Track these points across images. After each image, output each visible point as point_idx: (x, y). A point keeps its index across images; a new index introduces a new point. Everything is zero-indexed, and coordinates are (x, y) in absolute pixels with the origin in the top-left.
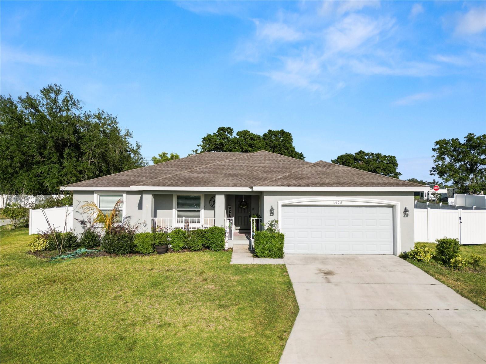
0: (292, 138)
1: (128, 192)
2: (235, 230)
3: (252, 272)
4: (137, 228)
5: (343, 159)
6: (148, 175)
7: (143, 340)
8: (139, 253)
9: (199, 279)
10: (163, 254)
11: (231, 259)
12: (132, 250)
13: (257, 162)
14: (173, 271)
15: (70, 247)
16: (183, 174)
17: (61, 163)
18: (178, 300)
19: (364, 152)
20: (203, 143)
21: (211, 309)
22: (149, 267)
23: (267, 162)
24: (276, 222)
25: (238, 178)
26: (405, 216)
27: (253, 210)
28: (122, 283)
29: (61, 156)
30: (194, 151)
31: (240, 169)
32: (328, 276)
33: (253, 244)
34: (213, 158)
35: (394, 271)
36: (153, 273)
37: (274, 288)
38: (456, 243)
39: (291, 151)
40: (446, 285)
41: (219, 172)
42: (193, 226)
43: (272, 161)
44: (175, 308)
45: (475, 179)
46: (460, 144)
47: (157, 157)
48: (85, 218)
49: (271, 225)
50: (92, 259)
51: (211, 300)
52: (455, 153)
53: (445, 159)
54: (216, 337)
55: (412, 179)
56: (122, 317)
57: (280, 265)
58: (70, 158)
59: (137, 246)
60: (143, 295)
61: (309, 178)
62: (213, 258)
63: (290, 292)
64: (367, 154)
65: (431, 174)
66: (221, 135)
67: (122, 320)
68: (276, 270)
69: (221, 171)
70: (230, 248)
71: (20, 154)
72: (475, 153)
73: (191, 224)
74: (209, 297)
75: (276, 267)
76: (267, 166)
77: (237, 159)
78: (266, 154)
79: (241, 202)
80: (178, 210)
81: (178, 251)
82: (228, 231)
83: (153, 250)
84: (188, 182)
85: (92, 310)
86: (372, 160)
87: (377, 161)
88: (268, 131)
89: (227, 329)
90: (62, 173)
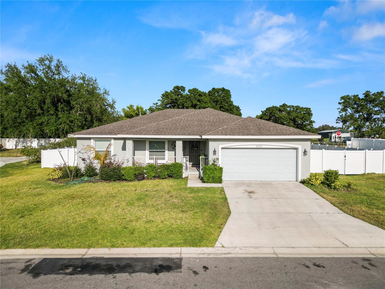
0: (230, 94)
1: (115, 139)
2: (189, 165)
3: (202, 192)
4: (123, 163)
5: (270, 110)
6: (127, 126)
7: (138, 229)
8: (126, 180)
9: (167, 196)
10: (142, 180)
11: (187, 184)
12: (120, 178)
13: (205, 117)
14: (150, 191)
15: (77, 176)
16: (153, 126)
17: (57, 115)
18: (156, 208)
19: (286, 105)
20: (162, 99)
21: (177, 213)
22: (133, 189)
23: (212, 117)
24: (218, 159)
25: (191, 129)
26: (305, 155)
27: (201, 151)
28: (118, 199)
29: (57, 110)
30: (154, 104)
31: (193, 123)
32: (251, 194)
33: (202, 174)
34: (172, 114)
35: (294, 191)
36: (137, 193)
37: (216, 201)
38: (336, 173)
39: (230, 104)
40: (325, 199)
41: (178, 125)
42: (160, 162)
43: (215, 116)
44: (155, 213)
45: (370, 126)
46: (359, 99)
47: (125, 109)
48: (86, 156)
49: (214, 161)
50: (94, 184)
51: (176, 208)
52: (356, 106)
53: (348, 110)
54: (181, 227)
55: (325, 125)
56: (123, 217)
57: (220, 187)
58: (64, 111)
59: (124, 175)
60: (133, 205)
61: (240, 129)
62: (175, 183)
63: (226, 203)
64: (289, 106)
65: (336, 123)
66: (176, 92)
67: (123, 219)
68: (217, 190)
69: (179, 124)
70: (186, 177)
71: (25, 108)
72: (371, 106)
73: (159, 161)
74: (174, 206)
75: (217, 189)
76: (211, 120)
77: (190, 115)
78: (210, 111)
79: (193, 145)
80: (149, 151)
81: (151, 179)
82: (185, 166)
83: (135, 178)
84: (157, 131)
85: (104, 214)
86: (292, 111)
87: (296, 111)
88: (212, 88)
89: (187, 223)
90: (58, 122)
